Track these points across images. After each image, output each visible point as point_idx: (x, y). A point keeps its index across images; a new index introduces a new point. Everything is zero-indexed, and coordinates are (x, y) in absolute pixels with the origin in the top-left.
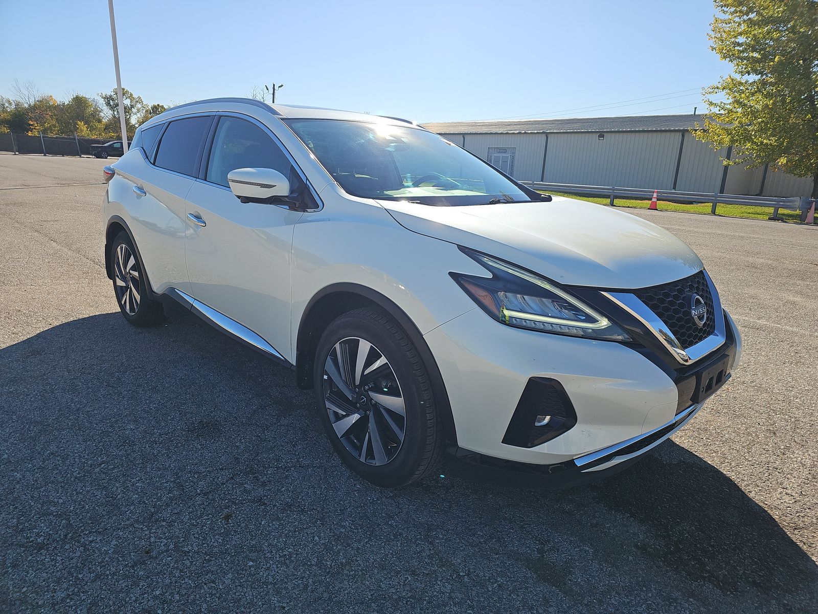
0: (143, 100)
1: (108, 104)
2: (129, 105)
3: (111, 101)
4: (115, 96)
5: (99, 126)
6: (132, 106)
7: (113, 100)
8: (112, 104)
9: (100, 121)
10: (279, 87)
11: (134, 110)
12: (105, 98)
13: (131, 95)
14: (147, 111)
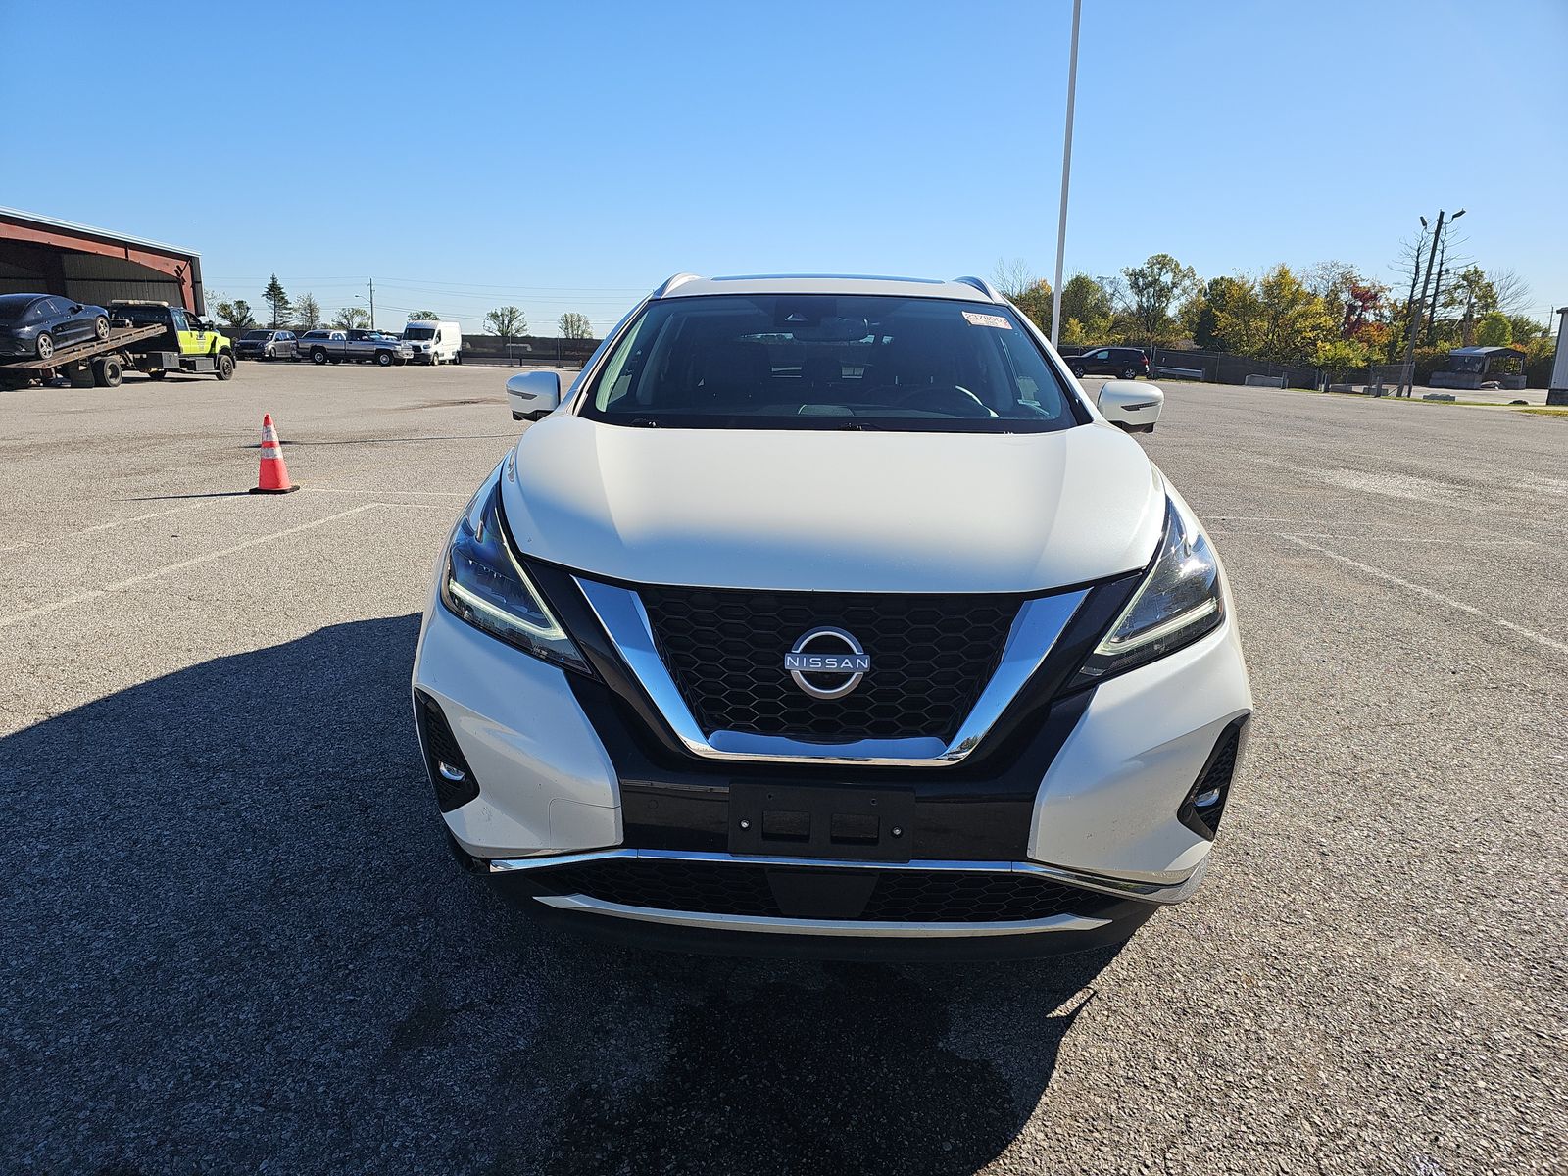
0: (1195, 272)
1: (1134, 285)
2: (1169, 283)
3: (1140, 280)
4: (1148, 270)
5: (1103, 324)
6: (1175, 285)
7: (1144, 277)
8: (1141, 284)
9: (1105, 316)
10: (1454, 216)
11: (1176, 291)
12: (1131, 275)
13: (1177, 265)
14: (1200, 291)
